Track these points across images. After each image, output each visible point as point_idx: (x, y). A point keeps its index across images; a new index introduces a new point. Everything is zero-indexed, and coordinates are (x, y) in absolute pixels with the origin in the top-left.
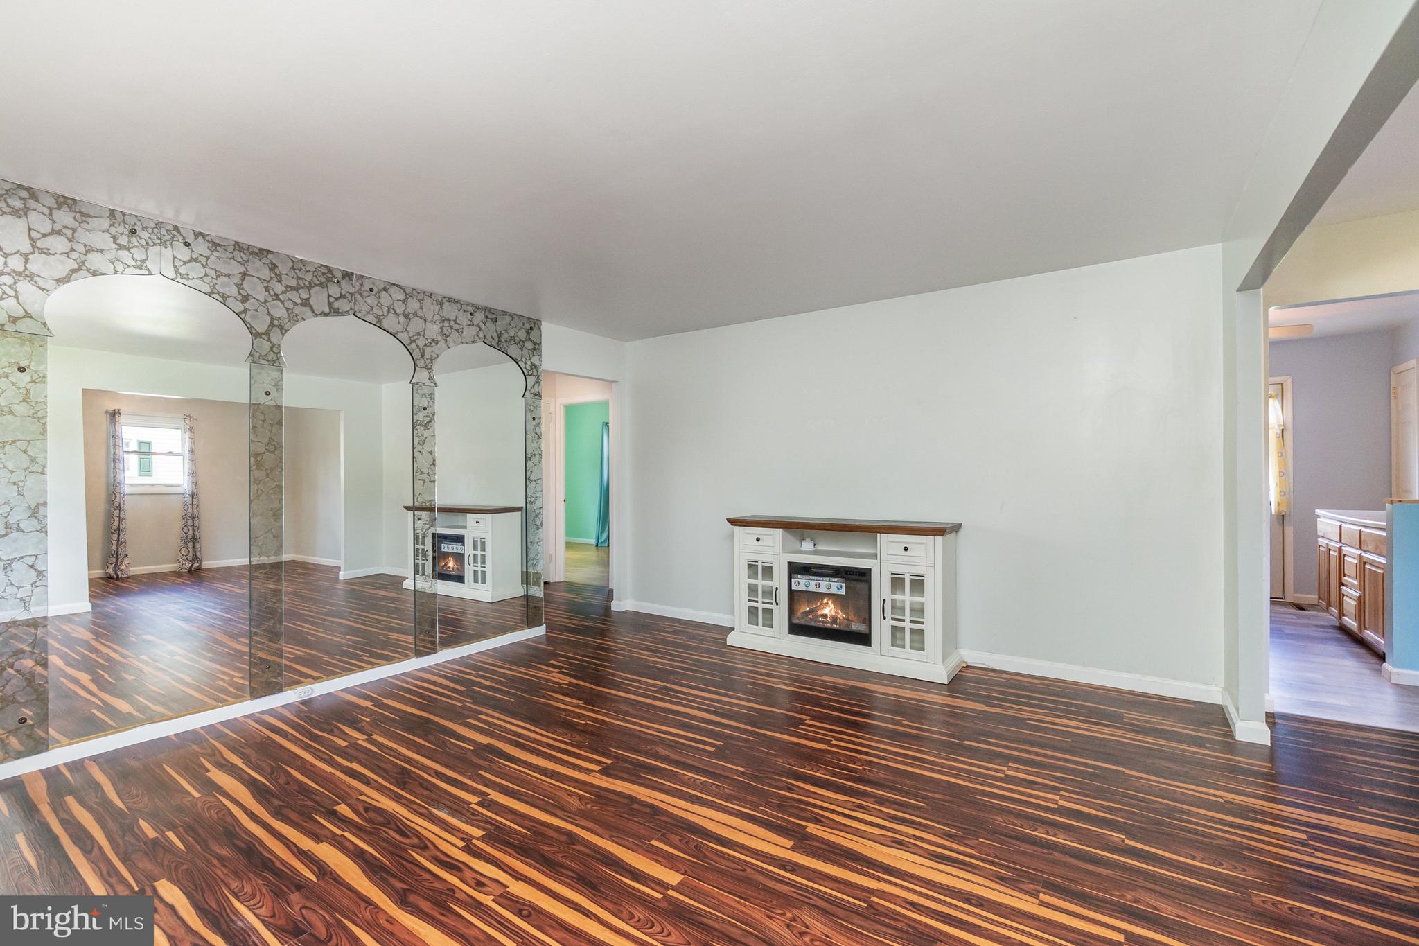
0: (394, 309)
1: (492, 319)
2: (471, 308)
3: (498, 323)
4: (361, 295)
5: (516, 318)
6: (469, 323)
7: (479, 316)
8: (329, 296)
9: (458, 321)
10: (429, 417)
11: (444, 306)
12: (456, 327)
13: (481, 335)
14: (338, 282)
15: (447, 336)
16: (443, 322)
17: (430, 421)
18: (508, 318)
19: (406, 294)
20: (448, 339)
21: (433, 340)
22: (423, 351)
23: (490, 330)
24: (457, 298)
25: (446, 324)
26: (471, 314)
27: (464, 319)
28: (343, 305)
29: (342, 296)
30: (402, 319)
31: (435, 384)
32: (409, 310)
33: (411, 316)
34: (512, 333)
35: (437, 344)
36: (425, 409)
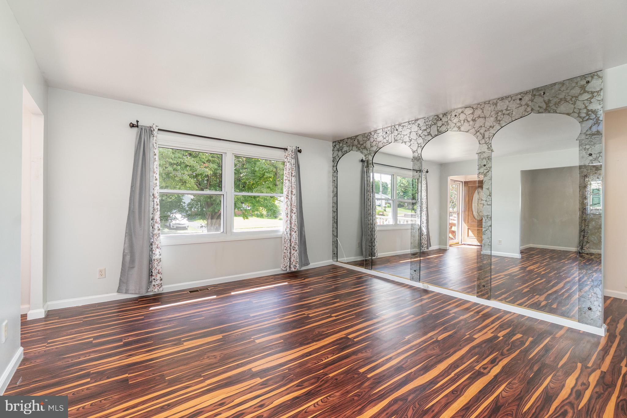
0: (467, 120)
1: (540, 95)
2: (520, 96)
3: (547, 94)
4: (451, 120)
5: (567, 83)
6: (518, 106)
7: (527, 98)
8: (438, 127)
9: (509, 109)
10: (487, 169)
11: (498, 104)
12: (508, 112)
13: (529, 109)
14: (441, 119)
15: (500, 121)
16: (498, 113)
17: (488, 172)
18: (557, 87)
19: (474, 109)
20: (501, 122)
21: (491, 127)
22: (484, 134)
23: (539, 101)
24: (505, 95)
25: (500, 114)
26: (521, 99)
27: (513, 105)
28: (443, 129)
29: (443, 125)
30: (471, 123)
31: (492, 150)
32: (475, 117)
33: (477, 119)
34: (561, 96)
35: (493, 128)
36: (485, 165)
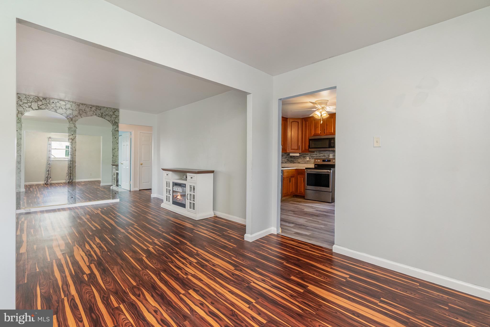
0: (61, 107)
1: (99, 109)
2: (90, 106)
3: (102, 110)
4: (49, 104)
5: (109, 109)
6: (90, 110)
7: (94, 109)
8: (38, 104)
9: (86, 110)
10: (74, 137)
11: (80, 106)
12: (85, 112)
13: (94, 114)
14: (41, 101)
15: (81, 114)
16: (80, 110)
17: (74, 138)
18: (105, 109)
19: (66, 103)
20: (82, 115)
21: (76, 116)
22: (72, 119)
23: (99, 112)
24: (85, 103)
25: (81, 111)
26: (91, 108)
27: (88, 110)
28: (43, 107)
29: (42, 104)
30: (64, 110)
31: (77, 128)
32: (67, 107)
33: (68, 109)
34: (107, 113)
35: (77, 117)
36: (72, 135)
